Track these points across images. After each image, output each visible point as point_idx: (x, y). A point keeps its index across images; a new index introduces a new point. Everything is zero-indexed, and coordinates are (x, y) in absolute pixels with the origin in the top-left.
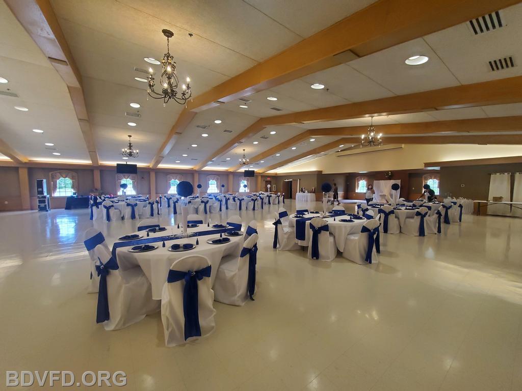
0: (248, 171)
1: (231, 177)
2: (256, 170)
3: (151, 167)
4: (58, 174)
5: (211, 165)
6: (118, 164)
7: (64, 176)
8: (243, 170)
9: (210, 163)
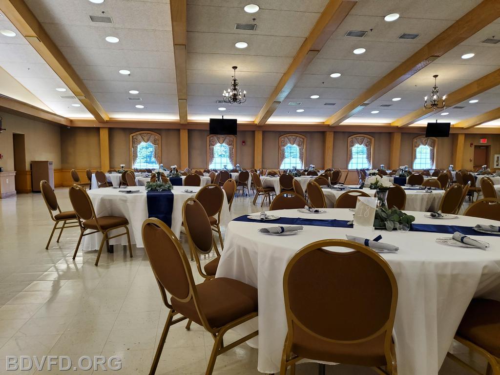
0: (436, 124)
1: (397, 138)
2: (453, 122)
3: (257, 122)
4: (140, 137)
5: (360, 115)
6: (211, 120)
7: (146, 139)
8: (423, 123)
9: (359, 108)
